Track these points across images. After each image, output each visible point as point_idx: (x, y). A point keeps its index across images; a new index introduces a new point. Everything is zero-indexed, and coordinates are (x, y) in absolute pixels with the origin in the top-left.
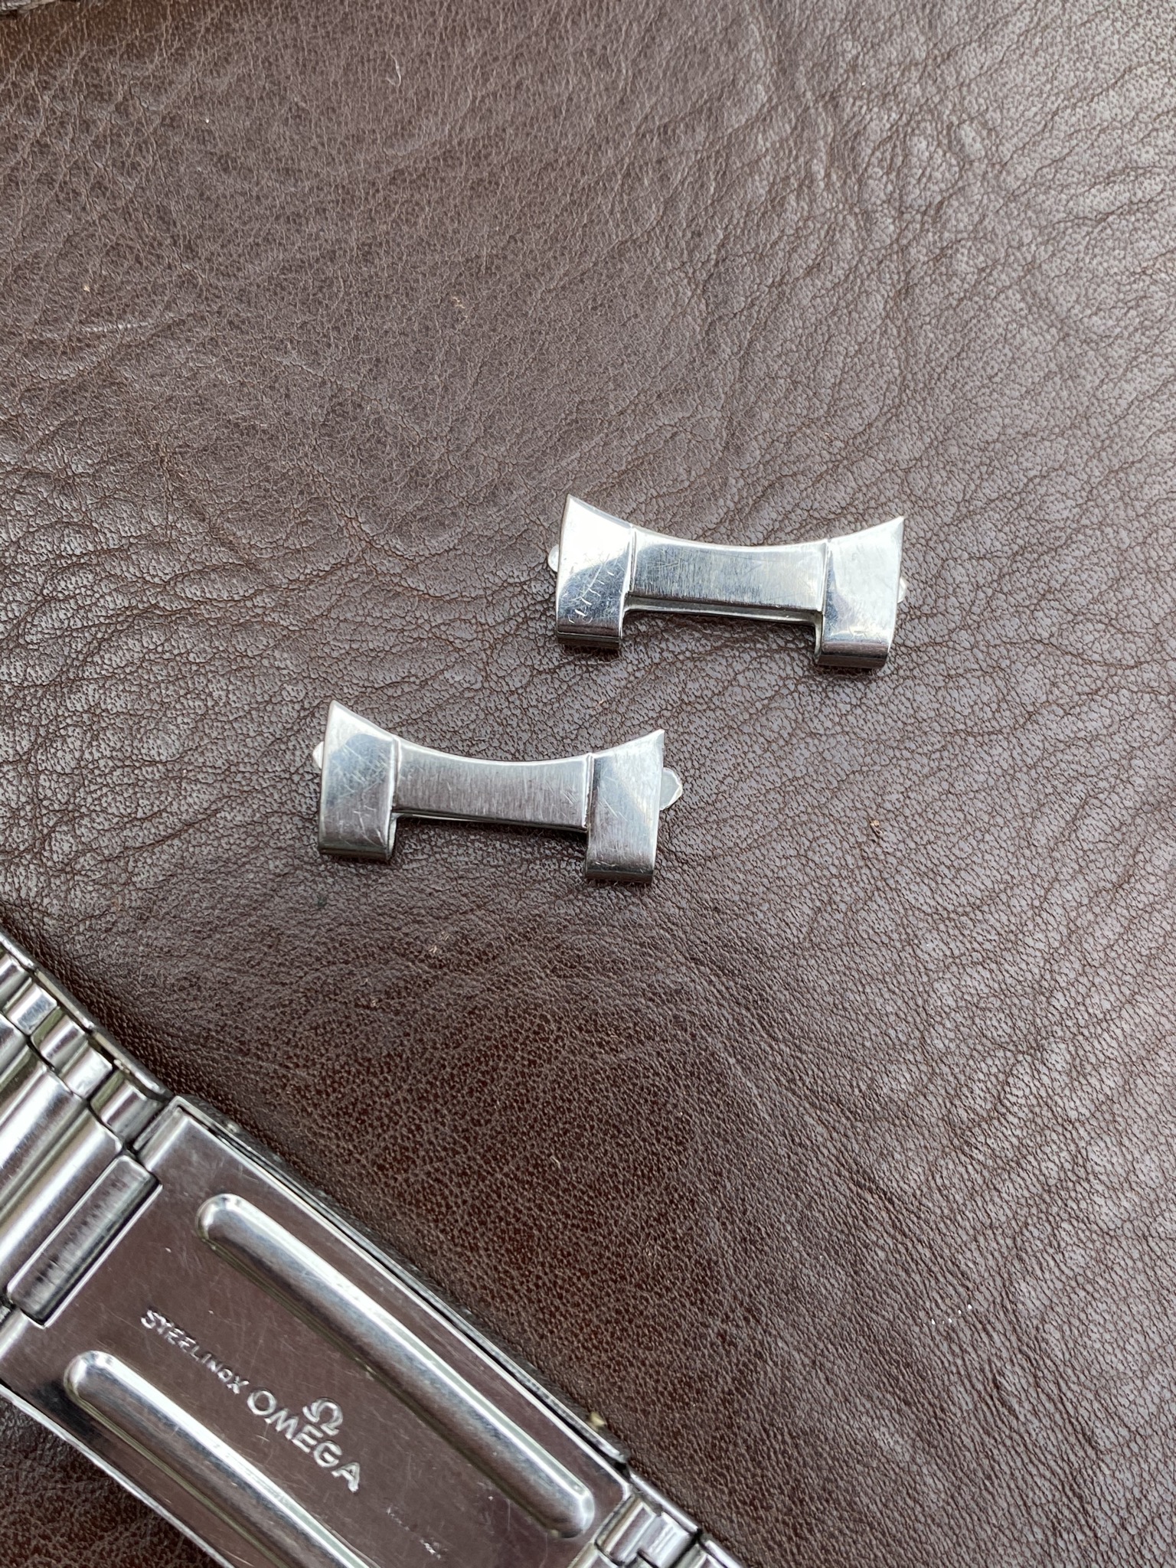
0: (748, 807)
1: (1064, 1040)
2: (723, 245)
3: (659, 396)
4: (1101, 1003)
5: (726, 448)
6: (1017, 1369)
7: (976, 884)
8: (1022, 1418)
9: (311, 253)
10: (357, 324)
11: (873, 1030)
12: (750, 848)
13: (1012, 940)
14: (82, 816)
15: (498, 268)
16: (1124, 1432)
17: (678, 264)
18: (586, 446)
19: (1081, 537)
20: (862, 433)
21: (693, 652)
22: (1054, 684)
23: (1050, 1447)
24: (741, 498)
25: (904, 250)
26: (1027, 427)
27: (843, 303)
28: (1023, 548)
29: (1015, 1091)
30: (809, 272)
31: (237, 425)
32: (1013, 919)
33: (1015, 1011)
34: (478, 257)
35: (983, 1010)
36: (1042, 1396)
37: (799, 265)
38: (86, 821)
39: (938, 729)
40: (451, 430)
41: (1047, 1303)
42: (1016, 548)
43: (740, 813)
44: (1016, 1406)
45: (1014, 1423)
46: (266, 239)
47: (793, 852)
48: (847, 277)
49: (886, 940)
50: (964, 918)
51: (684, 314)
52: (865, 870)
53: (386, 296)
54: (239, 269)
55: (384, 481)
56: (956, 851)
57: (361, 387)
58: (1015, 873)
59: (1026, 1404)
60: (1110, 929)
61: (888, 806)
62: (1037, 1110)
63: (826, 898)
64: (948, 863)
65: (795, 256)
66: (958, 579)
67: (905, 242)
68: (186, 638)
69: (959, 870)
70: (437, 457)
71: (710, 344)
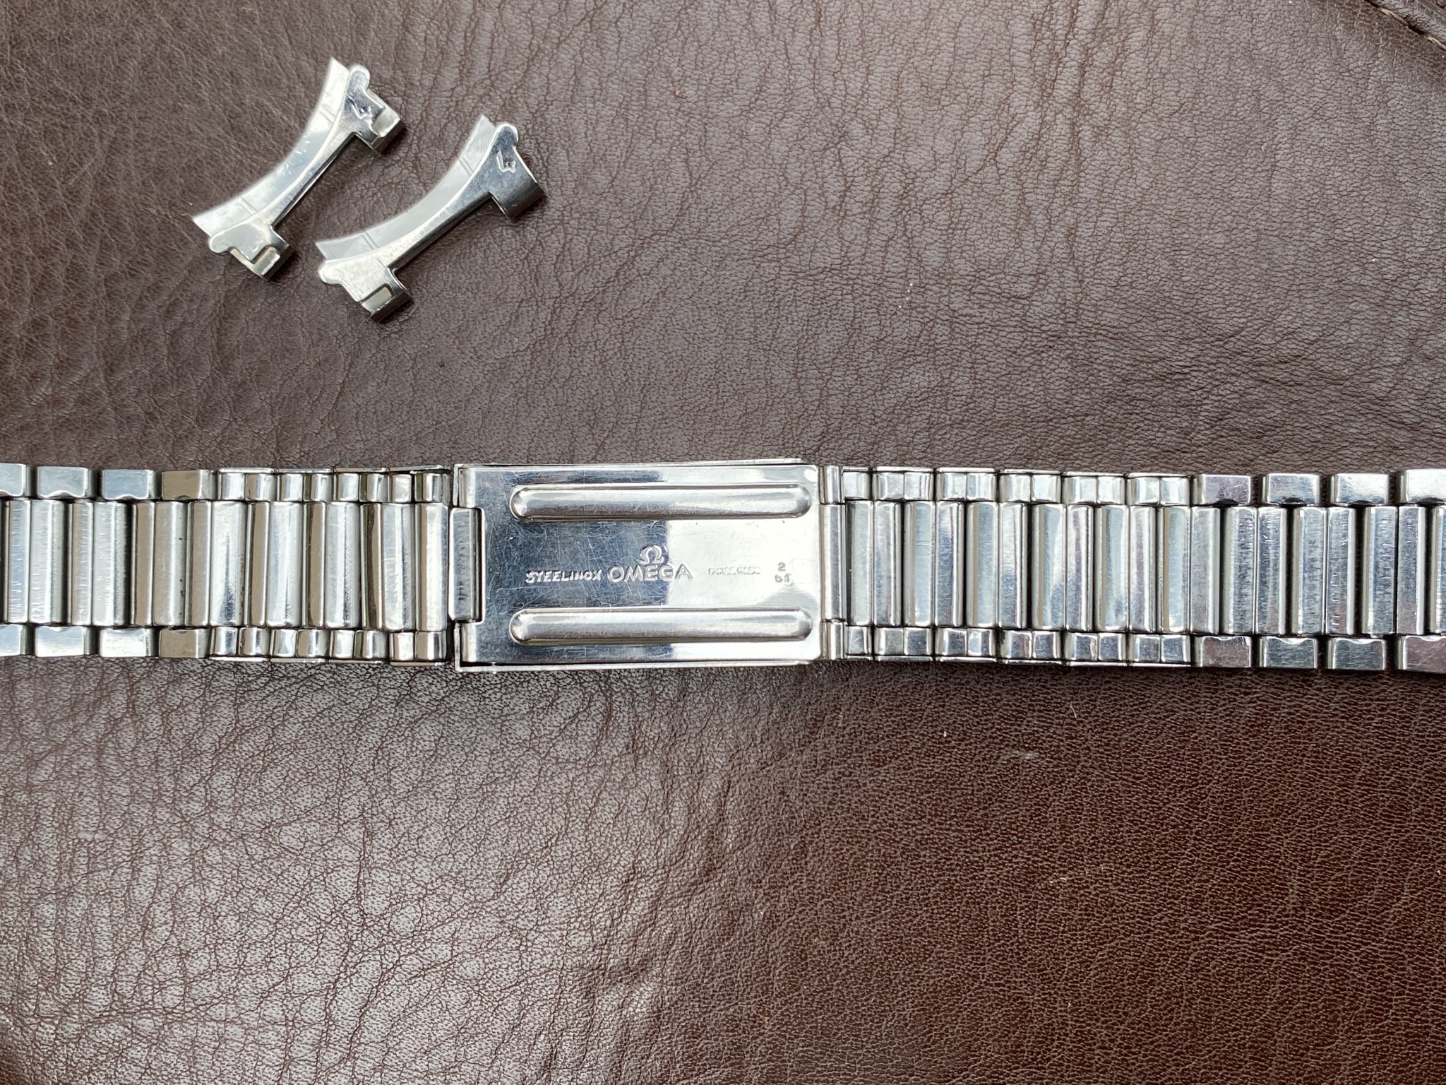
0: (609, 138)
1: (853, 120)
4: (855, 86)
6: (957, 294)
8: (978, 314)
9: (150, 48)
10: (205, 65)
11: (760, 195)
12: (627, 158)
13: (790, 93)
16: (1032, 278)
18: (373, 26)
21: (516, 84)
23: (1003, 316)
29: (849, 164)
31: (189, 167)
32: (781, 82)
33: (818, 126)
35: (803, 139)
36: (980, 296)
39: (668, 19)
40: (299, 76)
41: (945, 250)
43: (608, 144)
44: (971, 311)
45: (977, 320)
46: (120, 61)
47: (650, 141)
49: (729, 146)
50: (758, 102)
52: (692, 120)
53: (207, 37)
54: (121, 87)
56: (727, 72)
57: (235, 93)
58: (764, 58)
59: (975, 306)
60: (831, 46)
61: (677, 78)
62: (867, 164)
63: (684, 150)
64: (728, 81)
69: (736, 81)
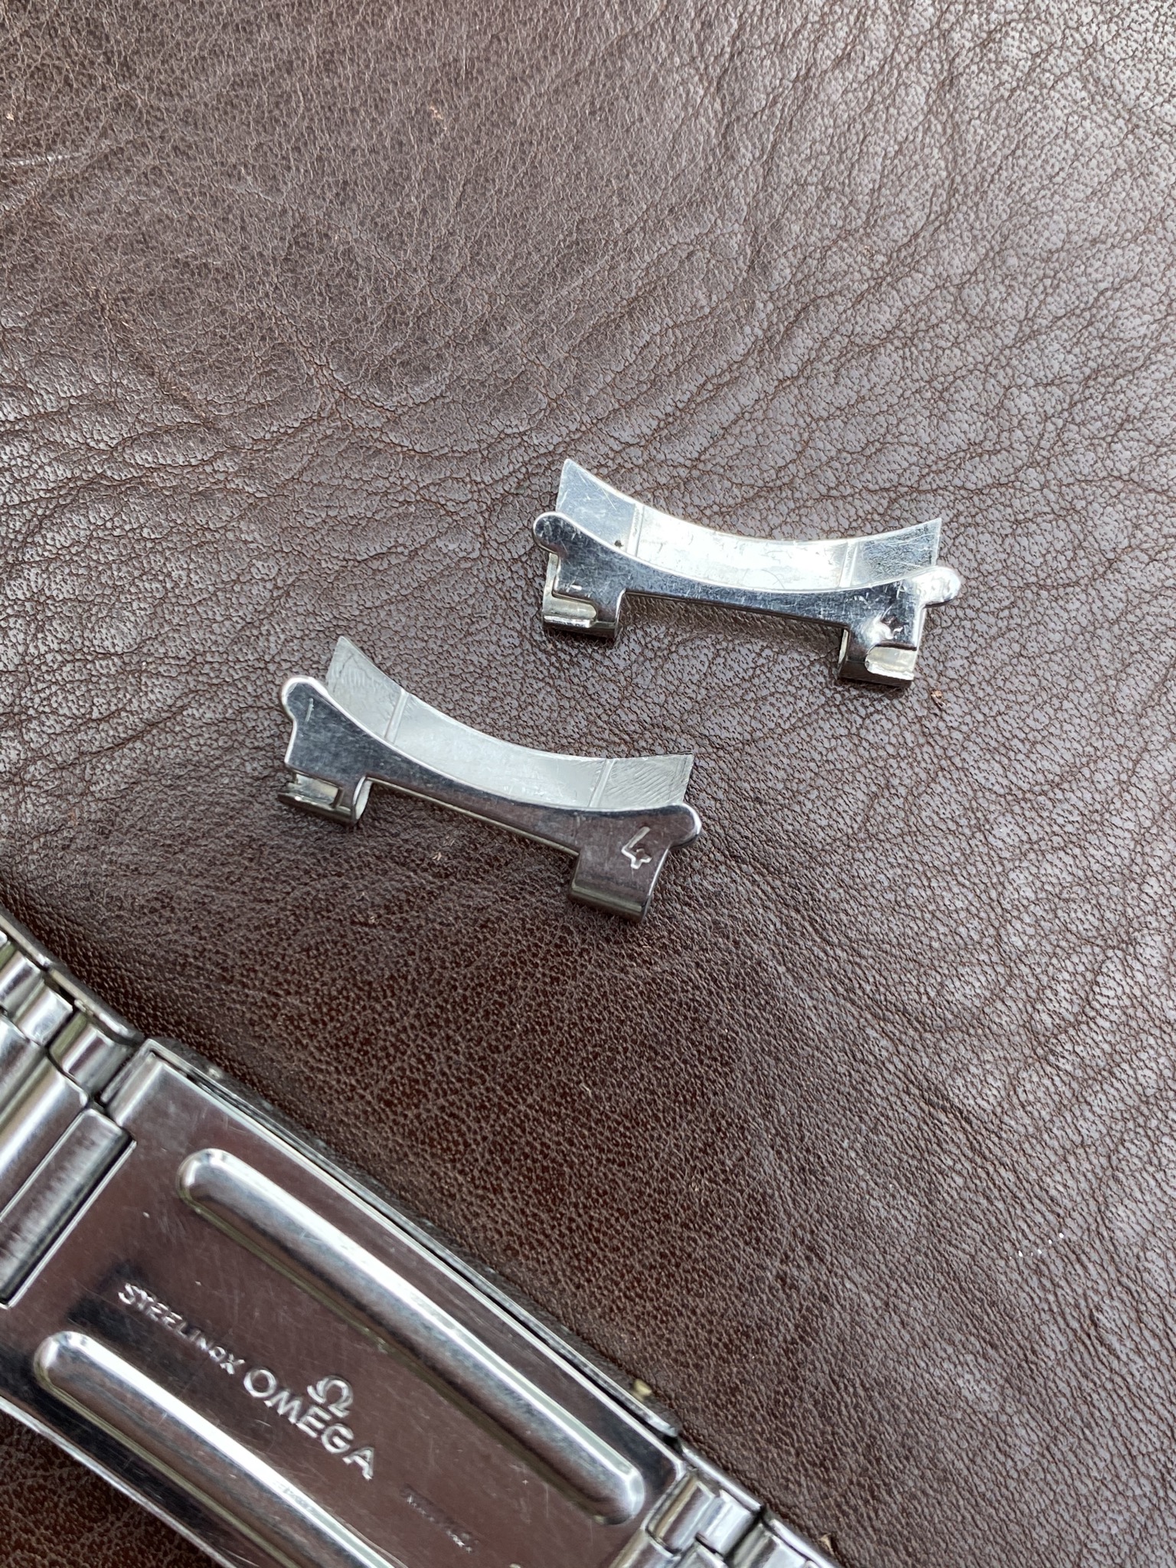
0: (789, 682)
1: (1159, 931)
2: (735, 38)
3: (671, 211)
5: (751, 267)
6: (1116, 1303)
7: (1052, 760)
8: (1124, 1357)
9: (265, 65)
10: (320, 143)
11: (942, 929)
12: (794, 728)
13: (1096, 820)
14: (30, 719)
15: (480, 72)
17: (687, 58)
18: (589, 271)
19: (1160, 357)
20: (907, 245)
21: (721, 505)
22: (1136, 526)
23: (1157, 1389)
24: (771, 324)
25: (945, 35)
26: (1095, 232)
27: (878, 98)
28: (1096, 371)
29: (1105, 991)
30: (838, 62)
31: (187, 264)
32: (1097, 796)
33: (1103, 901)
34: (456, 60)
35: (1066, 901)
36: (1146, 1333)
37: (826, 55)
38: (34, 724)
39: (1006, 582)
40: (433, 259)
41: (1148, 1227)
42: (1087, 371)
43: (781, 689)
44: (1116, 1345)
45: (1115, 1364)
46: (212, 52)
47: (844, 732)
48: (882, 67)
49: (953, 827)
50: (1041, 798)
51: (696, 115)
52: (927, 749)
53: (353, 110)
54: (183, 87)
55: (358, 321)
56: (1030, 722)
57: (328, 214)
58: (1098, 744)
59: (1128, 1343)
61: (951, 674)
62: (1130, 1011)
63: (883, 782)
64: (1022, 736)
65: (821, 45)
66: (1024, 409)
67: (946, 26)
68: (138, 513)
69: (1034, 743)
70: (417, 291)
71: (727, 149)
